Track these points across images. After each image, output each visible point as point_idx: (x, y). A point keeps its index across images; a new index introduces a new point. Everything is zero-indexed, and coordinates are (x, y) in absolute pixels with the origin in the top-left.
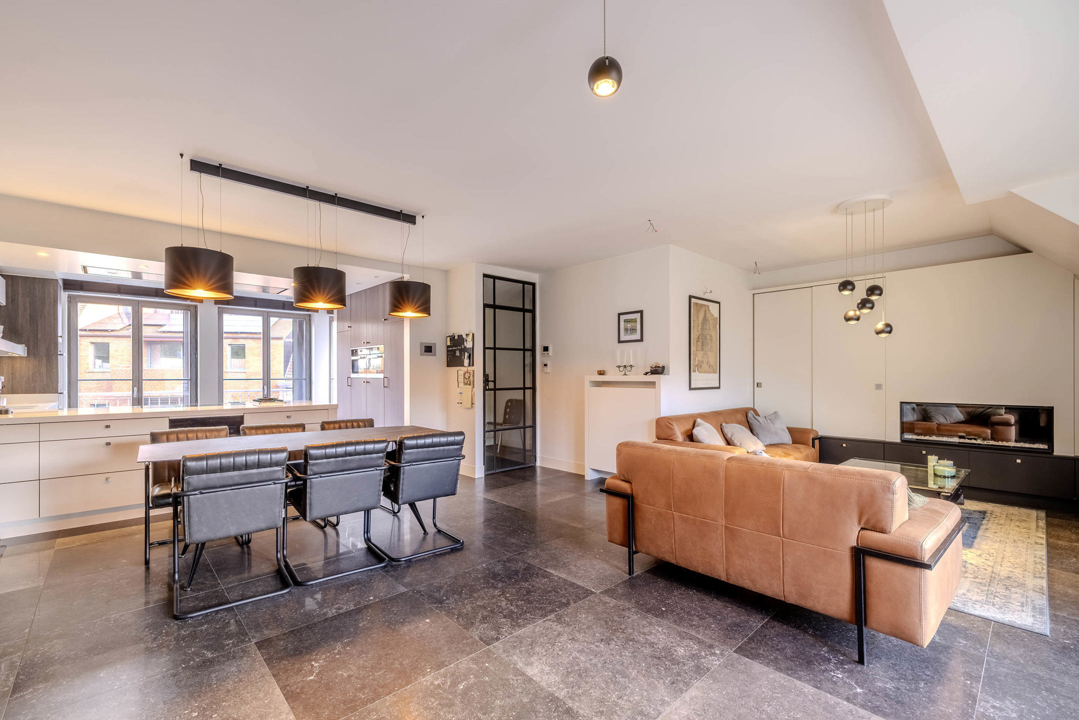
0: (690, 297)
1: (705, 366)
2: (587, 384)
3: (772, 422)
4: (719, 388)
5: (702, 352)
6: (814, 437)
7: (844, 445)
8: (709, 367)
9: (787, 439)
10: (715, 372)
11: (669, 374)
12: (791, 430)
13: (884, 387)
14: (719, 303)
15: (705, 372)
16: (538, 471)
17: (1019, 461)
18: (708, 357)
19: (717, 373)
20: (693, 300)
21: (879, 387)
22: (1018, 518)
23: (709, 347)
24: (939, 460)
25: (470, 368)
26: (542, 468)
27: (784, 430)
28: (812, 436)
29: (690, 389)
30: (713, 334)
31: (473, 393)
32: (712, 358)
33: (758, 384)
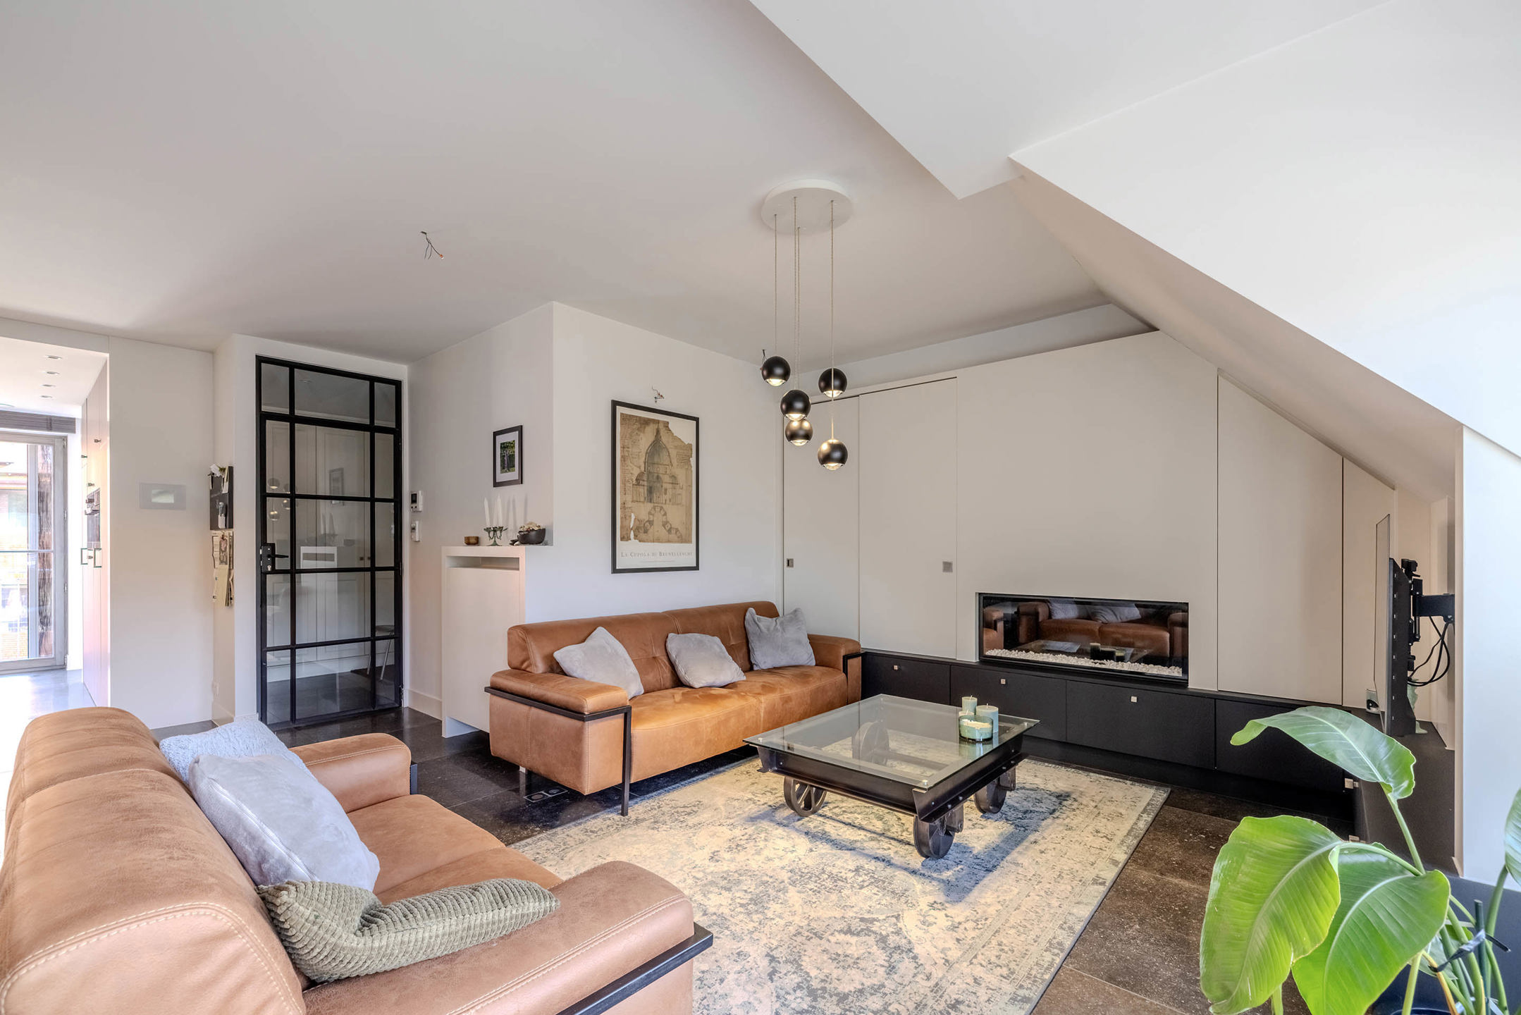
0: (615, 404)
1: (657, 529)
2: (446, 563)
3: (783, 629)
4: (696, 568)
5: (650, 506)
6: (847, 653)
7: (896, 667)
8: (669, 531)
9: (806, 655)
10: (683, 540)
11: (552, 545)
12: (814, 641)
13: (954, 567)
14: (697, 420)
15: (658, 540)
16: (406, 716)
17: (1134, 699)
18: (665, 514)
19: (690, 542)
20: (620, 409)
21: (948, 567)
22: (1114, 808)
23: (668, 497)
24: (979, 704)
25: (227, 533)
26: (411, 710)
27: (799, 642)
28: (843, 652)
29: (615, 570)
30: (680, 473)
31: (230, 580)
32: (676, 516)
33: (788, 561)
